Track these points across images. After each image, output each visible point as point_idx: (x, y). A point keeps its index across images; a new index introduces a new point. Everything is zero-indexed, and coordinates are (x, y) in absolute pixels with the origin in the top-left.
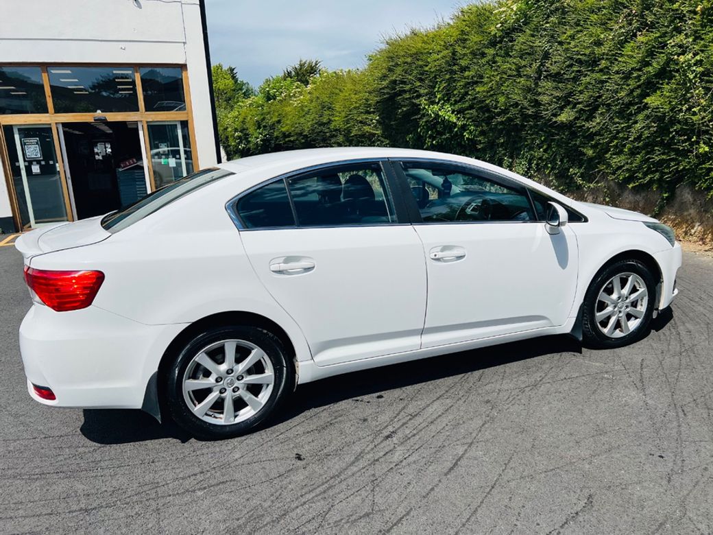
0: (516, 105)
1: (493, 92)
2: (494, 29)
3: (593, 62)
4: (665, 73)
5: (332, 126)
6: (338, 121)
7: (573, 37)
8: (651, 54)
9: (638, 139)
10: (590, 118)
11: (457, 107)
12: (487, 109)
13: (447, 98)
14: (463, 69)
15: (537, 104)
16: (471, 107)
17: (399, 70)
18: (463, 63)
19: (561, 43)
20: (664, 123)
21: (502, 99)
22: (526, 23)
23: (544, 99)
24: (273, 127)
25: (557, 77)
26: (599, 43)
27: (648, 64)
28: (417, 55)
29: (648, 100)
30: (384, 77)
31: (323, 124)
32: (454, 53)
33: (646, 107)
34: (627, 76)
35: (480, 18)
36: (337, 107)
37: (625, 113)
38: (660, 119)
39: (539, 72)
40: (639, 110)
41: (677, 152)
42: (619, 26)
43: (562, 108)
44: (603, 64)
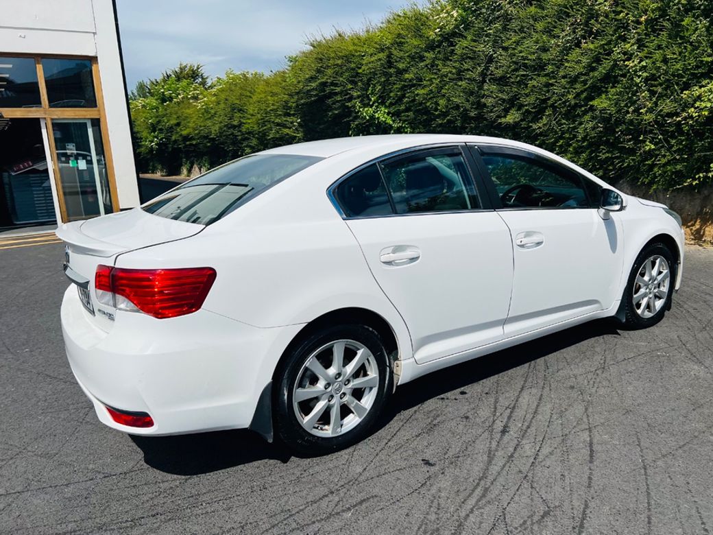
0: (457, 107)
1: (433, 96)
2: (432, 34)
3: (539, 67)
4: (610, 78)
5: (244, 129)
6: (250, 124)
7: (517, 43)
8: (597, 60)
9: (584, 139)
10: (536, 118)
11: (392, 110)
12: (426, 111)
13: (382, 101)
14: (400, 72)
15: (480, 106)
16: (407, 110)
17: (329, 72)
18: (401, 66)
19: (505, 49)
20: (609, 123)
21: (442, 102)
22: (466, 29)
23: (489, 101)
24: (171, 129)
25: (502, 81)
26: (545, 50)
27: (593, 69)
28: (348, 58)
29: (595, 103)
30: (312, 79)
31: (234, 127)
32: (389, 56)
33: (592, 109)
34: (574, 81)
35: (417, 23)
36: (251, 109)
37: (571, 113)
38: (606, 120)
39: (483, 75)
40: (585, 113)
41: (622, 150)
42: (565, 34)
43: (506, 111)
44: (550, 68)
